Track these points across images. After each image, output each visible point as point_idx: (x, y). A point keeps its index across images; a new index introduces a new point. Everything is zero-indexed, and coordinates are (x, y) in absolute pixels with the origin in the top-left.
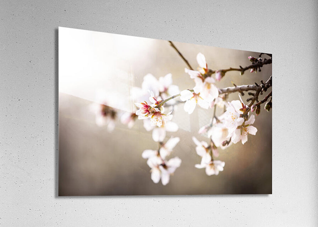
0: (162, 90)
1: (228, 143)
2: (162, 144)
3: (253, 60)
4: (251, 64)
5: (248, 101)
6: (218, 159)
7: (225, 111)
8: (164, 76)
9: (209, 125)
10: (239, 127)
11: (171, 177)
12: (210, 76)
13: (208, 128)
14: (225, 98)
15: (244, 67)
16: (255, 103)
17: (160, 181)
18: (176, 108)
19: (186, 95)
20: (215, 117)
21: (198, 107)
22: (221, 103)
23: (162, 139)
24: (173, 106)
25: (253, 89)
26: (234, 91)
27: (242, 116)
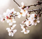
0: (11, 12)
1: (30, 25)
2: (11, 26)
3: (38, 2)
4: (38, 3)
5: (37, 14)
6: (27, 30)
7: (30, 17)
8: (12, 9)
9: (25, 21)
10: (34, 21)
11: (14, 34)
12: (25, 8)
13: (25, 22)
14: (30, 13)
15: (35, 4)
16: (39, 14)
17: (11, 35)
18: (15, 17)
19: (18, 13)
20: (27, 18)
21: (22, 16)
22: (28, 15)
23: (11, 25)
24: (15, 16)
25: (38, 10)
26: (32, 11)
27: (35, 18)
